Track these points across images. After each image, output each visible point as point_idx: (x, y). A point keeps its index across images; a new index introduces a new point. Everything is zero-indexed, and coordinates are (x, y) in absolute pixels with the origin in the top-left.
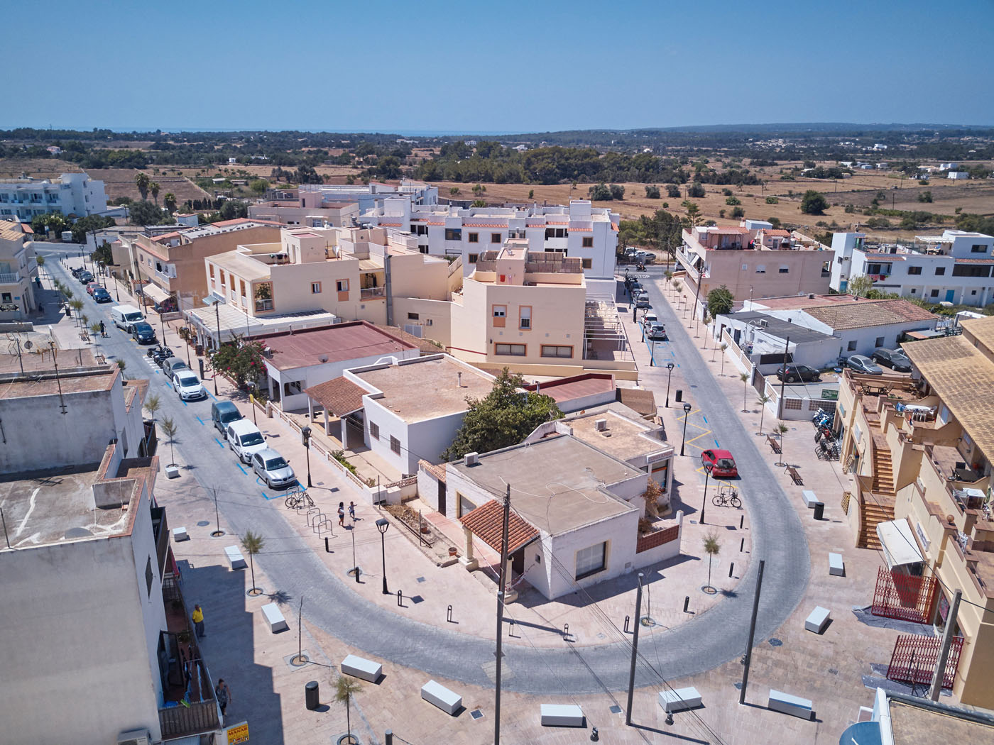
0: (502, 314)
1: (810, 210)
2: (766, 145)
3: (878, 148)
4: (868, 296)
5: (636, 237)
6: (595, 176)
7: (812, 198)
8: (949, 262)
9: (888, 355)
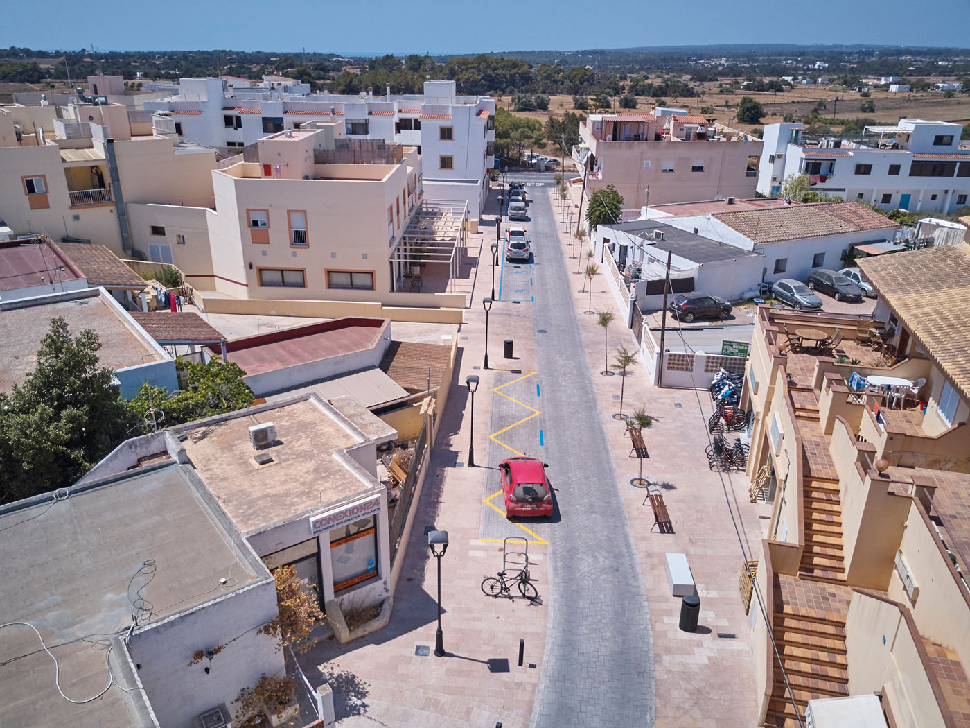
0: (264, 224)
1: (746, 118)
2: (709, 64)
3: (819, 66)
4: (805, 201)
5: (532, 137)
6: (524, 88)
7: (748, 105)
8: (905, 158)
9: (829, 278)
